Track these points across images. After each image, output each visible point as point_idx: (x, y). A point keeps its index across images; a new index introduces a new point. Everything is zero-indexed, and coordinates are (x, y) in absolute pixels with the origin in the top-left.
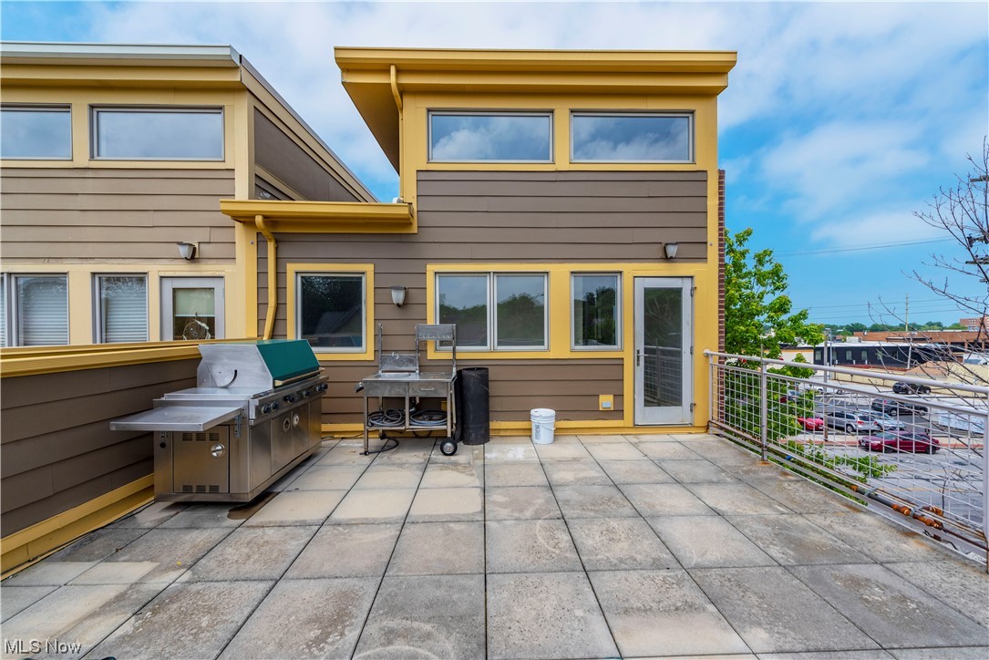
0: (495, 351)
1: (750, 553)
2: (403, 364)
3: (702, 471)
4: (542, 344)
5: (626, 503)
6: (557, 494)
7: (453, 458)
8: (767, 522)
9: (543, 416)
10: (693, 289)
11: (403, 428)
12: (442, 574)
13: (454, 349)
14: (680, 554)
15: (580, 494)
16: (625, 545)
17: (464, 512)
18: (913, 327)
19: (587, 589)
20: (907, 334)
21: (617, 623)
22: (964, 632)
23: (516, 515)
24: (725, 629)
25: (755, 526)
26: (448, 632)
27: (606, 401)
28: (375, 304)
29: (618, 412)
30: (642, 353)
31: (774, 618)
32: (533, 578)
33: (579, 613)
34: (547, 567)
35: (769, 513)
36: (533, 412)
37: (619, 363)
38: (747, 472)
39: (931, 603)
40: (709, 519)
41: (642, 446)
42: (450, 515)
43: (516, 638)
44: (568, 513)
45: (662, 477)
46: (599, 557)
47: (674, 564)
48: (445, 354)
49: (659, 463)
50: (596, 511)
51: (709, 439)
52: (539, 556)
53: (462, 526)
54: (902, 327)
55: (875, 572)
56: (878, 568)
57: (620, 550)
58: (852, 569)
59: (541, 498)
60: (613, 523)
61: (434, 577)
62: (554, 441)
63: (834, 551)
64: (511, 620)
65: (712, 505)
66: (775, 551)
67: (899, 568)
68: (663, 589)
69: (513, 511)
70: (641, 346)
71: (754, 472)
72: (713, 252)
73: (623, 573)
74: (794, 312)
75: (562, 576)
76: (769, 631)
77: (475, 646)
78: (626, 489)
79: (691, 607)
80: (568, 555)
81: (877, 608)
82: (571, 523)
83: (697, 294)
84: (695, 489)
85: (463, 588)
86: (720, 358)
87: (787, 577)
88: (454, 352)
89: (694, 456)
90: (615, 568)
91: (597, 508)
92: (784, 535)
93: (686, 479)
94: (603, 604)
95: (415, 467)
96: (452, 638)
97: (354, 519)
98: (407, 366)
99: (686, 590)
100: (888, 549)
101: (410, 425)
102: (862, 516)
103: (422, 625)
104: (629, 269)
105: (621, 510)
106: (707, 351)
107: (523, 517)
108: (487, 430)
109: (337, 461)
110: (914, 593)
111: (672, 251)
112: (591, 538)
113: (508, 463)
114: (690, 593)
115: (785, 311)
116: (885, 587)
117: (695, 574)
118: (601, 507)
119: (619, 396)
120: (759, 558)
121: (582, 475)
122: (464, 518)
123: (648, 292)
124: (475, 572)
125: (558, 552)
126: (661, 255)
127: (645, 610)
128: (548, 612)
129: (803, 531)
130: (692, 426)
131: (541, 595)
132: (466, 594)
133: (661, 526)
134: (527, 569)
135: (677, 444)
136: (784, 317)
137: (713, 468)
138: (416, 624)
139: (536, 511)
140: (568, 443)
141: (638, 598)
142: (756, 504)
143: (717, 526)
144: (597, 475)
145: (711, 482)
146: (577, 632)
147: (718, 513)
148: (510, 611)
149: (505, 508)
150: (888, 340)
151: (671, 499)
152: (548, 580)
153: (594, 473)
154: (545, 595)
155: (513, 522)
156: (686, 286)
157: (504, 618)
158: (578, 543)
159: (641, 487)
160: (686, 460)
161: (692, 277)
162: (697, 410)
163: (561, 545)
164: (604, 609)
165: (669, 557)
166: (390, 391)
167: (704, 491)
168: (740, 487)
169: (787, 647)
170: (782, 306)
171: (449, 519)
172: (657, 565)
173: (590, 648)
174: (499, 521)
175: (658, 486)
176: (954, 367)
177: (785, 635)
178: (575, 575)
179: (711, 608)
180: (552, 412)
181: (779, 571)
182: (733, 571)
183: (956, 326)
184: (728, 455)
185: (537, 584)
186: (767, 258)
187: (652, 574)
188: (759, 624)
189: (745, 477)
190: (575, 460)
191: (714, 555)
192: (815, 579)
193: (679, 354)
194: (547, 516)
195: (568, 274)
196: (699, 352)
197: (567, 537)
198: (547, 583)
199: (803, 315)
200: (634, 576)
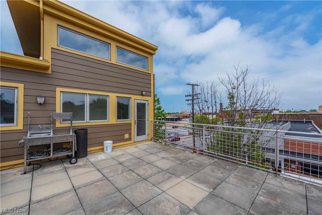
0: (88, 122)
1: (174, 164)
2: (43, 130)
3: (155, 150)
4: (106, 119)
5: (144, 162)
6: (124, 164)
7: (76, 164)
8: (173, 157)
9: (108, 143)
10: (148, 104)
11: (50, 157)
12: (105, 197)
13: (71, 122)
14: (162, 168)
15: (131, 163)
16: (150, 171)
17: (97, 179)
18: (175, 113)
19: (148, 183)
20: (174, 115)
21: (159, 186)
22: (205, 165)
23: (116, 173)
24: (177, 178)
25: (172, 159)
26: (120, 208)
27: (127, 136)
28: (24, 103)
29: (130, 139)
30: (136, 121)
31: (183, 173)
32: (133, 186)
33: (150, 188)
34: (135, 182)
35: (172, 155)
36: (104, 142)
37: (130, 124)
38: (164, 148)
39: (200, 163)
40: (163, 160)
41: (138, 147)
42: (92, 181)
43: (139, 200)
44: (131, 168)
45: (148, 154)
46: (146, 175)
47: (162, 171)
48: (67, 124)
49: (145, 150)
50: (138, 166)
51: (153, 143)
52: (131, 180)
53: (101, 182)
54: (173, 113)
55: (191, 161)
56: (192, 160)
57: (149, 172)
58: (189, 161)
59: (120, 167)
60: (144, 167)
61: (103, 198)
62: (112, 151)
63: (185, 159)
64: (135, 197)
65: (162, 157)
66: (177, 162)
67: (194, 159)
68: (163, 176)
69: (114, 173)
70: (136, 119)
71: (166, 148)
72: (152, 95)
73: (153, 176)
74: (162, 110)
75: (141, 182)
76: (184, 176)
77: (130, 206)
78: (142, 158)
79: (170, 177)
80: (138, 178)
81: (195, 166)
82: (133, 170)
83: (149, 105)
84: (156, 154)
85: (115, 197)
86: (154, 121)
87: (181, 166)
88: (71, 123)
89: (152, 147)
90: (151, 176)
91: (137, 165)
92: (177, 159)
93: (153, 153)
94: (154, 184)
95: (60, 171)
96: (123, 208)
97: (47, 197)
98: (46, 130)
99: (167, 175)
100: (192, 156)
101: (53, 155)
102: (186, 152)
103: (110, 211)
104: (133, 97)
105: (144, 163)
106: (151, 120)
107: (119, 173)
108: (87, 151)
109: (8, 181)
110: (198, 162)
111: (144, 93)
112: (141, 172)
113: (100, 161)
114: (168, 175)
115: (160, 110)
116: (194, 162)
117: (167, 171)
118: (138, 164)
119: (130, 134)
120: (176, 164)
121: (127, 158)
122: (99, 180)
123: (138, 104)
124: (115, 192)
125: (135, 178)
126: (141, 94)
127: (163, 181)
128: (143, 191)
129: (179, 157)
130: (148, 140)
131: (138, 189)
132: (117, 198)
133: (155, 164)
134: (130, 185)
135: (146, 145)
136: (160, 111)
137: (157, 149)
138: (108, 211)
139: (122, 171)
140: (117, 151)
141: (160, 180)
142: (169, 154)
143: (165, 161)
144: (132, 157)
145: (159, 152)
146: (152, 192)
147: (164, 158)
148: (133, 196)
149: (111, 173)
150: (171, 116)
151: (153, 158)
152: (138, 185)
153: (130, 157)
154: (139, 188)
155: (117, 176)
156: (147, 103)
157: (133, 197)
158: (139, 174)
159: (144, 157)
160: (151, 148)
161: (148, 101)
162: (149, 135)
163: (135, 176)
164: (155, 185)
165: (160, 170)
166: (42, 142)
167: (158, 154)
168: (164, 152)
169: (187, 177)
170: (160, 108)
171: (93, 182)
172: (159, 172)
173: (157, 193)
174: (112, 177)
175: (148, 156)
176: (181, 122)
177: (186, 175)
178: (143, 181)
179: (173, 176)
180: (112, 142)
181: (180, 165)
182: (173, 168)
183: (181, 113)
184: (158, 145)
185: (135, 187)
186: (156, 96)
187: (159, 174)
188: (182, 175)
189: (164, 149)
190: (122, 155)
191: (168, 167)
192: (185, 165)
193: (145, 121)
194: (125, 171)
195: (116, 97)
196: (149, 120)
197: (135, 174)
198: (138, 186)
199: (163, 111)
200: (156, 176)
